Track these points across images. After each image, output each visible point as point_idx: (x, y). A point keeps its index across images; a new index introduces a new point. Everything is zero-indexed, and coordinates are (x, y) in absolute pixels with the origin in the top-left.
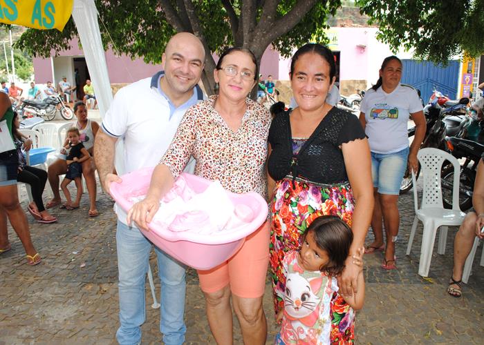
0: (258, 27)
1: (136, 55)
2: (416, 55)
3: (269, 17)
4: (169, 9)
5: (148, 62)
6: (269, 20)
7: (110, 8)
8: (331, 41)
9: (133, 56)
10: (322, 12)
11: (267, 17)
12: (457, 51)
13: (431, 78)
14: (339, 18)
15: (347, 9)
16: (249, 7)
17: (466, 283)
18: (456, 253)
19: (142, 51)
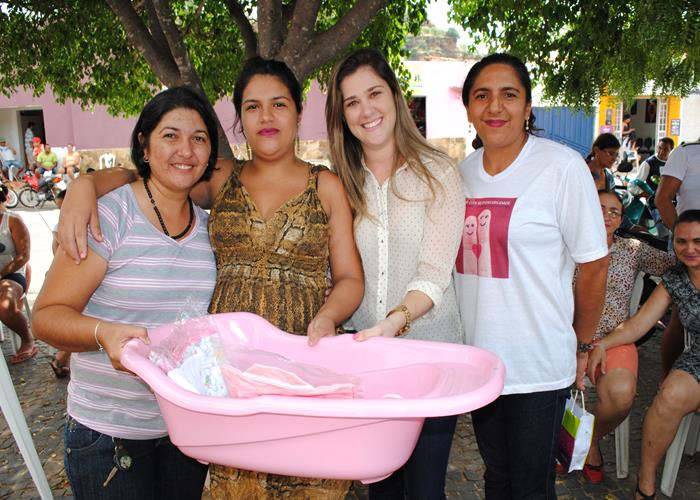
0: (286, 47)
1: (90, 101)
2: (545, 97)
3: (304, 29)
4: (130, 18)
5: (116, 114)
6: (305, 34)
7: (42, 24)
8: (413, 78)
9: (86, 103)
10: (398, 30)
11: (300, 28)
12: (606, 89)
13: (556, 132)
14: (422, 52)
15: (433, 40)
16: (268, 12)
17: (669, 494)
18: (645, 444)
19: (98, 94)
